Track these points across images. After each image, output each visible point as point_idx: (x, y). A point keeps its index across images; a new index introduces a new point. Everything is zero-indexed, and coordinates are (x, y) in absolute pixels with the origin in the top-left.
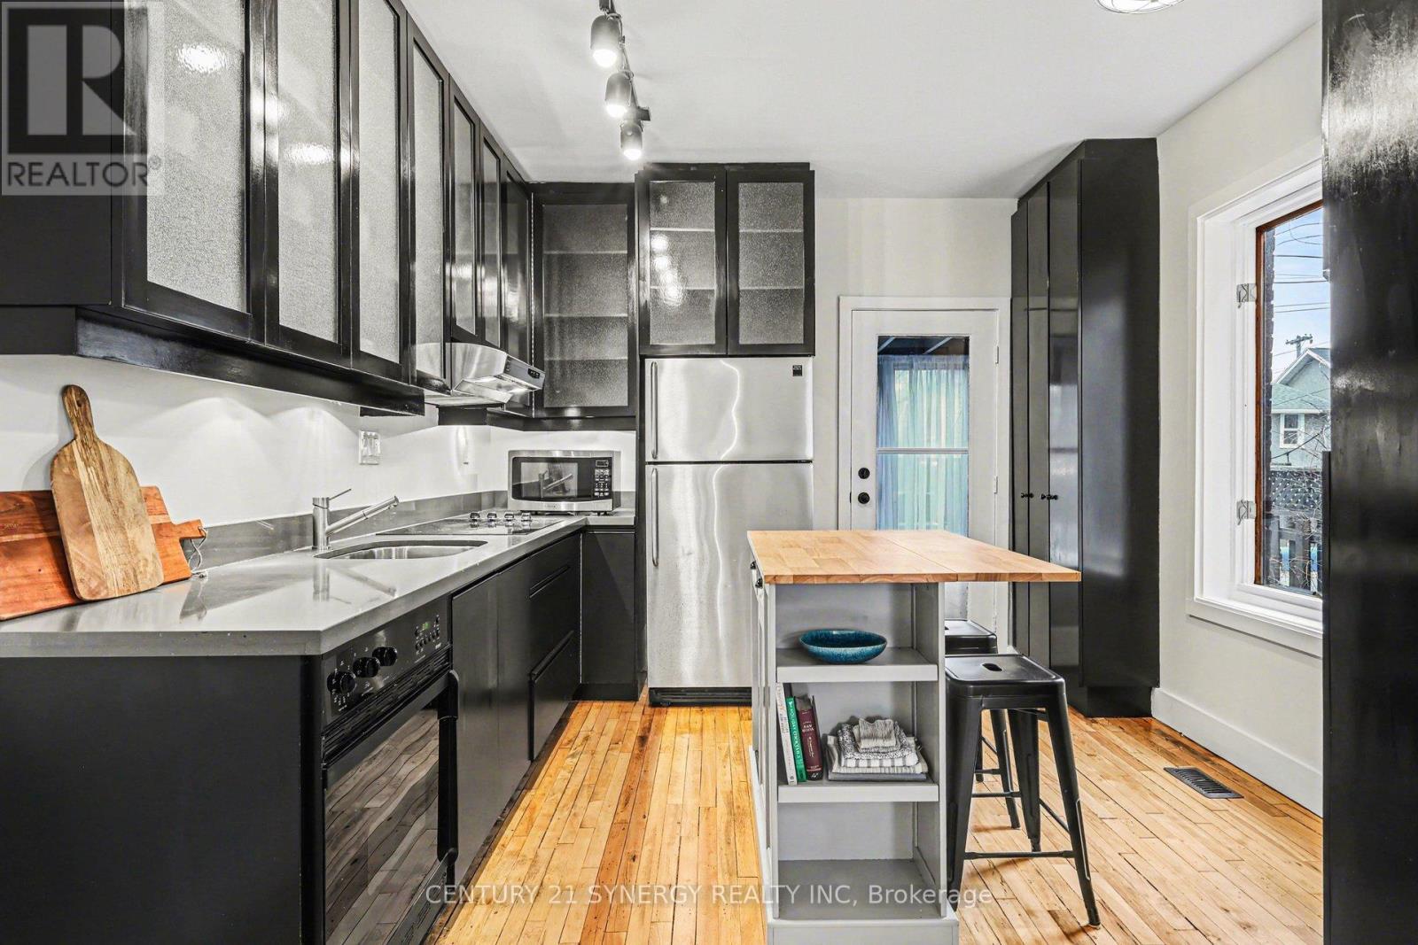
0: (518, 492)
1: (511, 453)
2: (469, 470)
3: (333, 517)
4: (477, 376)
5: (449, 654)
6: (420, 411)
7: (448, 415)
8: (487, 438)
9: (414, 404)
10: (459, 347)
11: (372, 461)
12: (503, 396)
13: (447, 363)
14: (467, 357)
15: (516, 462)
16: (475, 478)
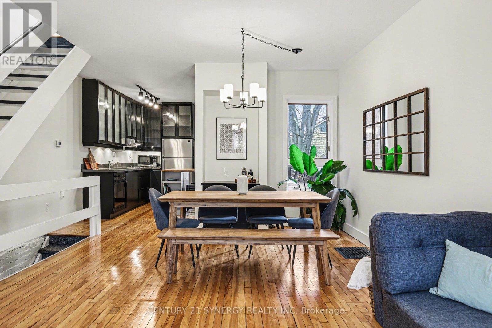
0: (139, 163)
1: (138, 156)
2: (131, 158)
3: (111, 164)
4: (131, 143)
5: (126, 179)
6: (122, 149)
7: (127, 149)
8: (135, 153)
9: (121, 148)
10: (128, 139)
11: (115, 156)
12: (136, 146)
13: (126, 141)
14: (129, 141)
15: (140, 157)
16: (132, 160)
